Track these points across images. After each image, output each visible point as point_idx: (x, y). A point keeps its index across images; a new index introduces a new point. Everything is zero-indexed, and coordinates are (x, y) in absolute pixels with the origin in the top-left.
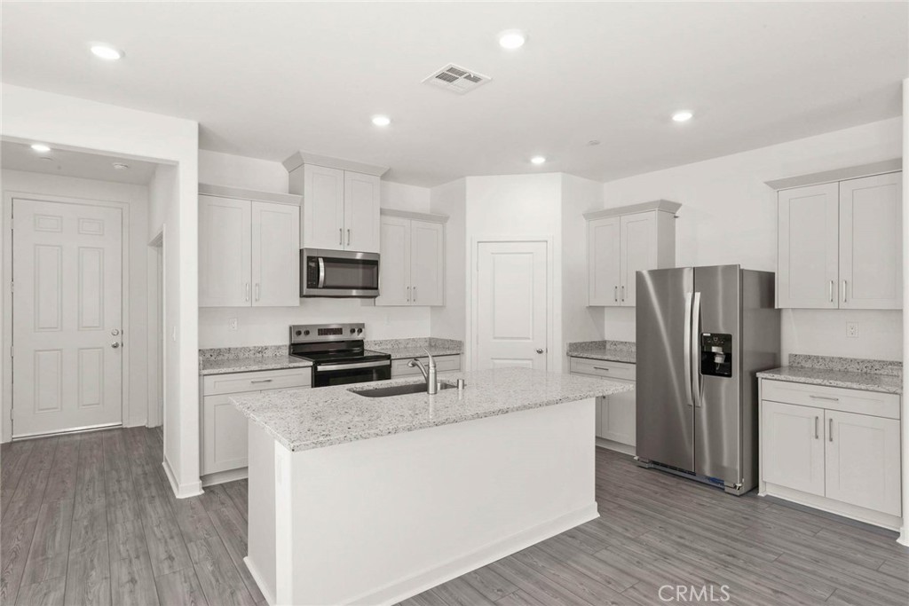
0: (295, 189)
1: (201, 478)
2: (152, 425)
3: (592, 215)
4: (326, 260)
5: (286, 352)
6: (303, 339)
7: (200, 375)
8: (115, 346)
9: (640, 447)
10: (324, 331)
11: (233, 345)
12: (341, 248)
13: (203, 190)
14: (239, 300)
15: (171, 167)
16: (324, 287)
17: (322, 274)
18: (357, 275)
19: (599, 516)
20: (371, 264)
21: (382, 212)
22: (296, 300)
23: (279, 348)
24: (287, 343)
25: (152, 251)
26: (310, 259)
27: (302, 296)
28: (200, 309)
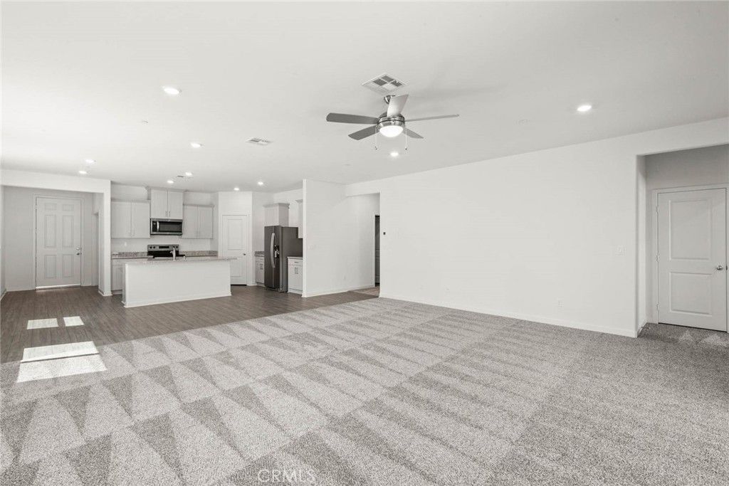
0: (149, 199)
1: (112, 291)
2: (94, 285)
3: (267, 206)
4: (160, 222)
5: (146, 254)
6: (153, 249)
7: (111, 259)
8: (78, 254)
9: (265, 284)
10: (160, 247)
11: (124, 251)
12: (166, 218)
13: (112, 200)
14: (126, 236)
15: (101, 195)
16: (159, 231)
17: (158, 227)
18: (175, 227)
19: (230, 295)
20: (179, 223)
21: (184, 205)
22: (149, 236)
23: (143, 253)
24: (147, 251)
25: (94, 217)
26: (153, 222)
27: (151, 235)
28: (111, 238)
